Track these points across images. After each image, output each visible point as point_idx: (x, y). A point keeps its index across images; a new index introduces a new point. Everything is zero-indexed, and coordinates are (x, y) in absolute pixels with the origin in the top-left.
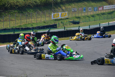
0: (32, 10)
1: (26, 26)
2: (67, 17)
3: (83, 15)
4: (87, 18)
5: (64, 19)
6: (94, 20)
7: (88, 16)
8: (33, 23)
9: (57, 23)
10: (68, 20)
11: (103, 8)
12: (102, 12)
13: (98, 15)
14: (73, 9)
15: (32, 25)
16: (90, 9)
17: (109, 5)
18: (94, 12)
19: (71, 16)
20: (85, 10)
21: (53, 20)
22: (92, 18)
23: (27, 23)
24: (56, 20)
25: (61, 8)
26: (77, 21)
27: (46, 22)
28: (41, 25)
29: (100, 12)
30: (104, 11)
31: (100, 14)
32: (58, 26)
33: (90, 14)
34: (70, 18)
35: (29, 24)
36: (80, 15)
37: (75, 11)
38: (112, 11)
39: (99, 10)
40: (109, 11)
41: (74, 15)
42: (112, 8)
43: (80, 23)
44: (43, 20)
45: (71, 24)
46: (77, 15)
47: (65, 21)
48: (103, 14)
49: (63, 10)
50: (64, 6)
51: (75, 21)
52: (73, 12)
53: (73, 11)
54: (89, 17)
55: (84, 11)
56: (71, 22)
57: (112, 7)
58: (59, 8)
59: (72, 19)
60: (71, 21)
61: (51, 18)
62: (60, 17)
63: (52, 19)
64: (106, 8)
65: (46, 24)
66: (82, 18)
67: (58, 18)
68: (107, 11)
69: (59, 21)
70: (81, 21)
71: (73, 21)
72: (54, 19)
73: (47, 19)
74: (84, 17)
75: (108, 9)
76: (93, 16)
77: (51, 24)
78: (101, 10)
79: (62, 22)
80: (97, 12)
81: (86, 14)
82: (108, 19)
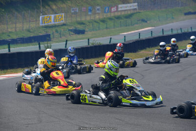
0: (3, 10)
2: (63, 22)
3: (88, 18)
4: (95, 24)
5: (59, 26)
6: (107, 28)
7: (96, 22)
8: (10, 32)
9: (50, 32)
10: (66, 27)
11: (117, 8)
12: (117, 14)
13: (110, 19)
14: (73, 10)
15: (9, 36)
16: (98, 10)
17: (124, 3)
18: (104, 14)
19: (70, 21)
20: (90, 11)
21: (43, 27)
22: (102, 25)
24: (46, 27)
25: (51, 8)
26: (81, 29)
27: (31, 30)
28: (24, 35)
29: (112, 15)
30: (119, 14)
31: (114, 18)
32: (51, 36)
33: (98, 17)
34: (69, 24)
35: (3, 33)
36: (83, 19)
37: (75, 13)
38: (129, 13)
39: (111, 12)
40: (126, 12)
41: (74, 20)
43: (86, 33)
44: (26, 26)
45: (72, 33)
46: (79, 19)
47: (61, 29)
48: (118, 18)
49: (53, 10)
50: (55, 4)
51: (78, 29)
52: (72, 13)
53: (73, 12)
54: (97, 22)
55: (90, 13)
56: (71, 30)
57: (131, 7)
58: (47, 7)
59: (72, 26)
60: (71, 28)
61: (39, 24)
62: (52, 23)
63: (41, 25)
64: (121, 8)
65: (31, 34)
66: (88, 24)
67: (50, 24)
68: (123, 13)
69: (51, 29)
70: (87, 29)
71: (74, 28)
72: (44, 25)
73: (33, 25)
74: (89, 22)
75: (125, 10)
76: (103, 21)
77: (41, 34)
78: (114, 12)
79: (57, 31)
80: (109, 15)
81: (92, 18)
82: (126, 26)
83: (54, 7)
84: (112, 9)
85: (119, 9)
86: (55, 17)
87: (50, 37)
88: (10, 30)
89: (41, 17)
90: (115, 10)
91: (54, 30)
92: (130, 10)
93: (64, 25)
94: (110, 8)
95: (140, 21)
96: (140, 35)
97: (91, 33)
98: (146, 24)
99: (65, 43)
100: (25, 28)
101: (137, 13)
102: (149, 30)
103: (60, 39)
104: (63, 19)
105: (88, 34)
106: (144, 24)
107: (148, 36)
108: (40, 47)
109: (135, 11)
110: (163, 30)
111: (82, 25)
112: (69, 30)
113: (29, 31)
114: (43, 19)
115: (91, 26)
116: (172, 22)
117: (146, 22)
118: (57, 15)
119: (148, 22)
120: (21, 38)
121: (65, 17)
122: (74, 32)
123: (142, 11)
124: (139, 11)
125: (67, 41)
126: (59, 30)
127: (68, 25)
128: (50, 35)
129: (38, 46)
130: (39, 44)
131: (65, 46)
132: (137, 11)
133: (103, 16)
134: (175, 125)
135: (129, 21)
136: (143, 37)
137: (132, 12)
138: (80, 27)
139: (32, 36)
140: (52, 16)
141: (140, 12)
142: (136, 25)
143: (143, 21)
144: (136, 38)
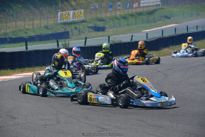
0: (20, 6)
1: (15, 34)
2: (83, 18)
3: (108, 15)
4: (116, 21)
5: (78, 22)
6: (128, 25)
7: (116, 18)
8: (27, 29)
9: (69, 29)
10: (85, 24)
11: (139, 4)
12: (139, 10)
13: (132, 15)
14: (93, 6)
15: (27, 33)
16: (119, 6)
18: (126, 10)
19: (90, 18)
20: (111, 7)
21: (61, 24)
22: (123, 22)
23: (18, 29)
24: (65, 24)
25: (70, 4)
26: (101, 26)
27: (49, 27)
28: (41, 32)
29: (134, 11)
30: (141, 10)
31: (135, 14)
32: (70, 33)
33: (119, 13)
34: (88, 20)
35: (20, 30)
36: (103, 16)
37: (95, 9)
38: (152, 9)
39: (133, 8)
40: (148, 9)
41: (94, 16)
42: (153, 4)
43: (106, 30)
44: (44, 23)
45: (92, 30)
46: (99, 16)
47: (80, 26)
48: (140, 14)
49: (72, 6)
51: (97, 26)
52: (92, 10)
53: (93, 8)
54: (118, 19)
55: (110, 10)
56: (91, 27)
58: (66, 3)
59: (92, 22)
60: (91, 25)
61: (57, 20)
62: (71, 20)
63: (59, 21)
64: (143, 3)
65: (49, 31)
66: (108, 20)
67: (69, 20)
68: (145, 9)
69: (70, 25)
70: (107, 26)
71: (94, 25)
72: (62, 21)
73: (51, 22)
74: (110, 19)
75: (148, 6)
76: (124, 18)
77: (59, 31)
78: (136, 8)
79: (76, 28)
80: (130, 11)
81: (113, 14)
82: (149, 23)
83: (73, 3)
84: (134, 5)
85: (141, 5)
86: (74, 14)
87: (68, 35)
88: (27, 27)
89: (59, 13)
90: (137, 6)
91: (73, 27)
92: (152, 6)
93: (83, 21)
94: (131, 4)
95: (163, 18)
96: (163, 32)
97: (111, 30)
98: (169, 20)
99: (84, 40)
100: (43, 25)
101: (160, 9)
102: (172, 27)
103: (79, 36)
104: (83, 15)
105: (109, 31)
106: (167, 20)
107: (172, 33)
108: (58, 44)
109: (158, 7)
110: (187, 27)
111: (102, 22)
112: (89, 27)
113: (47, 28)
114: (62, 15)
115: (112, 23)
116: (198, 19)
117: (170, 18)
118: (76, 11)
119: (172, 18)
120: (39, 35)
121: (84, 14)
122: (93, 29)
123: (165, 7)
124: (163, 7)
125: (86, 38)
126: (78, 27)
127: (87, 22)
128: (68, 32)
129: (56, 43)
130: (58, 42)
131: (84, 43)
132: (161, 7)
133: (124, 12)
134: (200, 127)
135: (151, 17)
136: (166, 35)
137: (155, 8)
138: (100, 24)
139: (50, 33)
140: (71, 12)
141: (163, 9)
142: (159, 22)
143: (167, 17)
144: (159, 35)
